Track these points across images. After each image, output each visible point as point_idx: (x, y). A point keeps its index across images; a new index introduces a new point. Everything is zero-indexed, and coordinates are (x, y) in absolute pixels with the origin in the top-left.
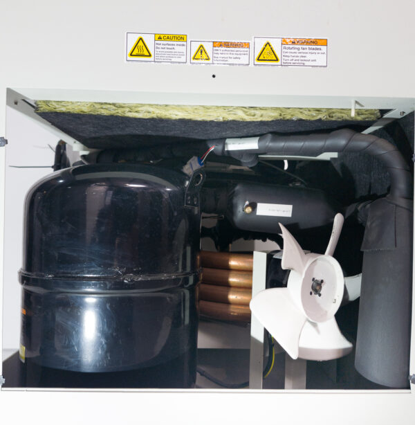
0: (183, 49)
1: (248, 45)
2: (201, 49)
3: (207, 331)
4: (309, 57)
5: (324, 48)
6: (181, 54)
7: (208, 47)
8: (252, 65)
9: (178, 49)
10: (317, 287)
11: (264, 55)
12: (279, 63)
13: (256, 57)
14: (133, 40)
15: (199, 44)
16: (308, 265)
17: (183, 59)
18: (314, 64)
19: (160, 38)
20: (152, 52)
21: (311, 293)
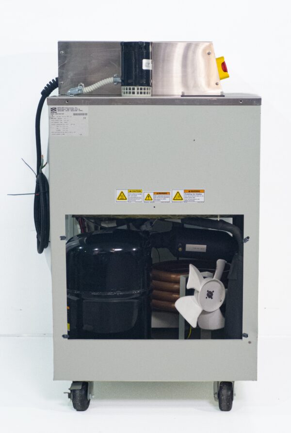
0: (140, 196)
1: (169, 193)
2: (149, 196)
3: (157, 317)
4: (196, 198)
5: (203, 194)
6: (140, 198)
7: (152, 195)
8: (171, 202)
9: (138, 196)
10: (210, 295)
11: (177, 198)
12: (183, 201)
13: (173, 198)
14: (119, 193)
15: (148, 193)
16: (202, 285)
17: (141, 200)
18: (198, 201)
19: (130, 191)
20: (127, 198)
21: (206, 298)
